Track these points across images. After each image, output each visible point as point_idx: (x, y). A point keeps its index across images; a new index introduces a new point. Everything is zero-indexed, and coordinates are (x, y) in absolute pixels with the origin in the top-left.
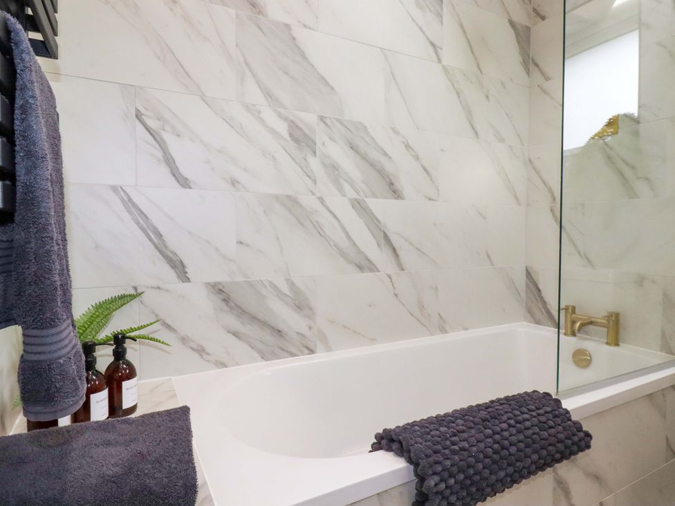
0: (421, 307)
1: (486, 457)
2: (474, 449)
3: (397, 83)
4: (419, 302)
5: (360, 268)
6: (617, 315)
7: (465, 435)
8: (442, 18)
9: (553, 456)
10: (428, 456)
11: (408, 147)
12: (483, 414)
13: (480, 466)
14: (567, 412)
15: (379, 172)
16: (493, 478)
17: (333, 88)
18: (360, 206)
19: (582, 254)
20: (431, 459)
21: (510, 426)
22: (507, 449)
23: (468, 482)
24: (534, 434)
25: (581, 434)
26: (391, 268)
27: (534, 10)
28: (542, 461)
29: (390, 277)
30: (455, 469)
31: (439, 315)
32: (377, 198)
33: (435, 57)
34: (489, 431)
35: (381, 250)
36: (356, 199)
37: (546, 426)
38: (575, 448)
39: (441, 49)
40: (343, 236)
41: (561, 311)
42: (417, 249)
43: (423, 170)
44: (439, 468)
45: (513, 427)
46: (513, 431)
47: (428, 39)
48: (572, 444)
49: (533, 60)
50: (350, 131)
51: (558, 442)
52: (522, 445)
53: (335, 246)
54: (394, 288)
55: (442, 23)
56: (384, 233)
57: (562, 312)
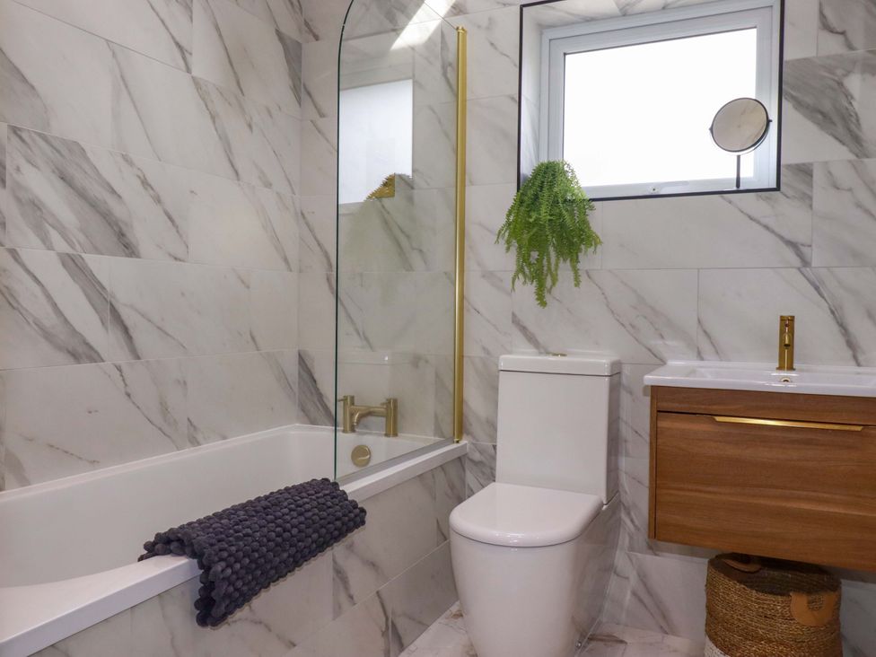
0: (164, 409)
1: (269, 541)
2: (258, 534)
3: (129, 93)
4: (161, 404)
5: (75, 357)
6: (395, 401)
7: (248, 523)
8: (191, 12)
9: (332, 533)
10: (212, 545)
11: (145, 183)
12: (264, 503)
13: (264, 549)
14: (344, 493)
15: (105, 218)
16: (277, 559)
17: (33, 87)
18: (73, 264)
19: (361, 333)
20: (216, 547)
21: (291, 510)
22: (289, 531)
23: (254, 566)
24: (314, 515)
25: (357, 511)
26: (120, 355)
27: (307, 24)
28: (322, 539)
29: (119, 369)
30: (241, 554)
31: (189, 419)
32: (102, 254)
33: (181, 63)
34: (270, 517)
35: (107, 329)
36: (67, 254)
37: (325, 507)
38: (351, 524)
39: (191, 54)
40: (49, 309)
41: (338, 403)
42: (159, 328)
43: (166, 218)
44: (225, 554)
45: (294, 510)
46: (295, 514)
47: (173, 38)
48: (349, 521)
49: (304, 85)
50: (58, 151)
51: (336, 520)
52: (303, 526)
53: (36, 324)
54: (126, 385)
55: (191, 18)
56: (111, 305)
57: (340, 404)
